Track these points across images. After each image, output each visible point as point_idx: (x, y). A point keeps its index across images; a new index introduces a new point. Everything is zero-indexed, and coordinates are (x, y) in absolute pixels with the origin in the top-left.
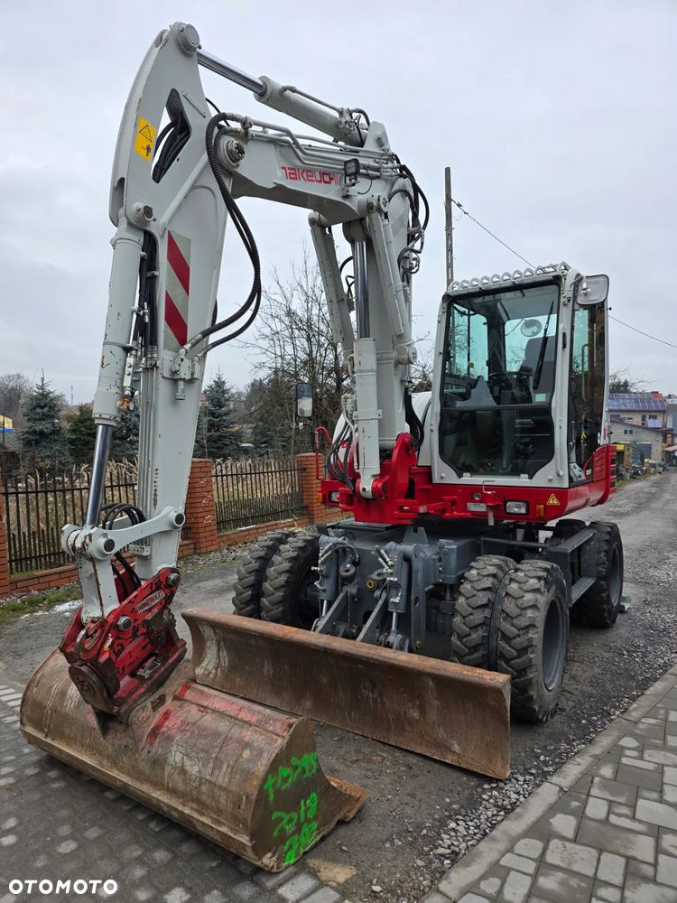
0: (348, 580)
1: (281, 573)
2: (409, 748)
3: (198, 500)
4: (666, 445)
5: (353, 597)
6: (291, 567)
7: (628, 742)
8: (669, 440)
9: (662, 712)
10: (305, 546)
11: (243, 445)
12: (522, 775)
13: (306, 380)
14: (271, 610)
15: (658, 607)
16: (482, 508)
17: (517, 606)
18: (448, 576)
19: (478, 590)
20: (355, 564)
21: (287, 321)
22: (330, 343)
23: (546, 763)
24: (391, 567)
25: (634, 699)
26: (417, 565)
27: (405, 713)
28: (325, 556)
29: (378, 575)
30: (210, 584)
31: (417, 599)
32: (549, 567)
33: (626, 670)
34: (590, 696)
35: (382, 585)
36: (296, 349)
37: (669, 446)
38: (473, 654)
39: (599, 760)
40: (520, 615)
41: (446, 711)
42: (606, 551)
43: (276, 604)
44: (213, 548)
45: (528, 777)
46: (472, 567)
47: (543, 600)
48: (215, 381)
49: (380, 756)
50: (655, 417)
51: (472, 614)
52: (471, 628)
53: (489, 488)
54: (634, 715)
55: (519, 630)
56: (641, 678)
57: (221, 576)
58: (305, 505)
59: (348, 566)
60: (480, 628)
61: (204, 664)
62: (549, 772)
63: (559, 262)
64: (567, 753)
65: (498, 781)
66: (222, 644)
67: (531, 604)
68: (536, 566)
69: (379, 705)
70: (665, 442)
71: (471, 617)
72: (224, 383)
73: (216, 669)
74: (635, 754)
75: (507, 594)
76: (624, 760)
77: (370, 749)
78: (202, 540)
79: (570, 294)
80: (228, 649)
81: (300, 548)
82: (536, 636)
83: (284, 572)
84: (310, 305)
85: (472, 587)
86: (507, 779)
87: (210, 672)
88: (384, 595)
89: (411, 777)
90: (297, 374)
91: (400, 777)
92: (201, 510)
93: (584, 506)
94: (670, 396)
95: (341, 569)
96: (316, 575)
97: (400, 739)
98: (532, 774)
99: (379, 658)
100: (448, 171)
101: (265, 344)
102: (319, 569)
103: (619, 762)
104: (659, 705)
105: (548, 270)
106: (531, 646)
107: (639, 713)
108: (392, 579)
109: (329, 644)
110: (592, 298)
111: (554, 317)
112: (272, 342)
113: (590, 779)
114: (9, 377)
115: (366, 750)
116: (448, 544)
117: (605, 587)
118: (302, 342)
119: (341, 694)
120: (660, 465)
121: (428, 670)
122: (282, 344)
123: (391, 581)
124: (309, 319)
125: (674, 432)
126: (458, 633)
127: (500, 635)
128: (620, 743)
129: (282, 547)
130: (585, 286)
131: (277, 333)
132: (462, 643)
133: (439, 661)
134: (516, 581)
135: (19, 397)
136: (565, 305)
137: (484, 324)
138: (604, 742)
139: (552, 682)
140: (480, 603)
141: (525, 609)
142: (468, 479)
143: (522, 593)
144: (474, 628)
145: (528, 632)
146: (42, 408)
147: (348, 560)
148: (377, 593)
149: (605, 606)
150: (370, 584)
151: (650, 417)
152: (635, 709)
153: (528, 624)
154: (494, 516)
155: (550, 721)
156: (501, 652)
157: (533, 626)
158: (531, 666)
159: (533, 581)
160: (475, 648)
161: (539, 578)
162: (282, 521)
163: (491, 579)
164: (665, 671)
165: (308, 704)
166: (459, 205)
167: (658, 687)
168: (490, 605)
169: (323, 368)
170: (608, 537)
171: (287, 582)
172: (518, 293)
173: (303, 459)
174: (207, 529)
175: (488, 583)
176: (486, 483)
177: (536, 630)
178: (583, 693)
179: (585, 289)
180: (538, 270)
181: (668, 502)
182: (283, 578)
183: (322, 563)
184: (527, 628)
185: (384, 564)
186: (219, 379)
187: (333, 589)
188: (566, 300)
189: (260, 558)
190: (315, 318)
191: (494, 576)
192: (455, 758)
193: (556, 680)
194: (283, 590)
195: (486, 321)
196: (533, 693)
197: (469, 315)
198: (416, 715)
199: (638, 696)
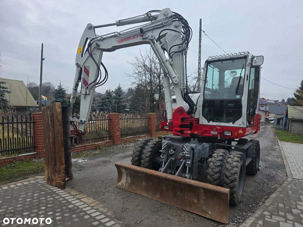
0: (172, 155)
1: (148, 152)
2: (193, 212)
3: (115, 127)
4: (266, 116)
5: (173, 161)
6: (152, 150)
7: (266, 213)
8: (267, 114)
9: (276, 203)
10: (156, 143)
11: (126, 109)
12: (232, 222)
13: (149, 88)
14: (145, 164)
15: (270, 169)
16: (216, 133)
17: (231, 166)
18: (205, 155)
19: (217, 161)
20: (174, 150)
21: (144, 68)
22: (158, 76)
23: (239, 219)
24: (188, 151)
25: (266, 199)
26: (196, 151)
27: (192, 200)
28: (164, 147)
29: (182, 154)
30: (119, 155)
31: (195, 162)
32: (241, 154)
33: (262, 189)
34: (251, 197)
35: (184, 157)
36: (146, 78)
37: (267, 116)
38: (215, 181)
39: (258, 219)
40: (232, 169)
41: (207, 200)
42: (256, 149)
43: (147, 162)
44: (119, 143)
45: (234, 223)
46: (215, 153)
47: (239, 165)
48: (118, 87)
49: (183, 214)
50: (263, 107)
51: (215, 168)
52: (215, 173)
53: (219, 126)
54: (267, 204)
55: (231, 174)
56: (267, 192)
57: (123, 152)
58: (149, 130)
59: (172, 150)
60: (218, 173)
61: (122, 181)
62: (241, 222)
63: (246, 51)
64: (246, 216)
65: (224, 224)
66: (128, 175)
67: (236, 166)
68: (237, 153)
69: (183, 198)
70: (266, 115)
71: (215, 169)
72: (121, 88)
73: (126, 183)
74: (269, 217)
75: (227, 162)
76: (266, 219)
77: (180, 212)
78: (116, 140)
79: (250, 62)
80: (130, 177)
81: (155, 144)
82: (237, 176)
83: (149, 152)
84: (151, 63)
85: (215, 159)
86: (227, 224)
87: (124, 184)
88: (184, 161)
89: (195, 222)
90: (146, 86)
91: (191, 222)
92: (116, 130)
93: (250, 134)
94: (268, 100)
95: (169, 151)
96: (161, 153)
97: (190, 209)
98: (235, 222)
99: (185, 182)
100: (201, 20)
101: (136, 76)
102: (162, 151)
103: (264, 220)
104: (275, 201)
105: (242, 54)
106: (235, 180)
107: (269, 203)
108: (188, 155)
109: (167, 176)
110: (257, 63)
111: (244, 70)
112: (138, 75)
113: (255, 225)
114: (46, 83)
115: (179, 212)
116: (206, 145)
117: (255, 161)
118: (148, 76)
119: (170, 194)
120: (264, 122)
121: (202, 186)
122: (141, 76)
123: (187, 156)
124: (151, 68)
125: (269, 112)
126: (210, 174)
127: (225, 176)
128: (263, 213)
129: (148, 143)
130: (255, 59)
131: (140, 72)
132: (211, 178)
133: (205, 183)
134: (230, 158)
135: (49, 90)
136: (248, 65)
137: (218, 71)
138: (258, 213)
139: (240, 192)
140: (218, 165)
141: (234, 167)
142: (211, 123)
143: (233, 162)
144: (216, 173)
145: (234, 175)
146: (60, 94)
147: (172, 149)
148: (181, 160)
149: (254, 168)
150: (179, 157)
151: (261, 106)
152: (267, 202)
153: (234, 172)
154: (220, 136)
155: (239, 205)
156: (225, 181)
157: (236, 173)
158: (235, 186)
159: (236, 158)
160: (216, 180)
161: (238, 157)
162: (142, 135)
163: (221, 157)
164: (275, 190)
165: (158, 196)
166: (204, 32)
167: (274, 195)
168: (221, 165)
169: (155, 85)
170: (256, 145)
171: (150, 155)
172: (231, 61)
173: (149, 115)
174: (117, 137)
175: (221, 158)
176: (218, 125)
177: (237, 174)
178: (249, 196)
179: (255, 60)
180: (239, 53)
181: (268, 135)
182: (149, 154)
183: (163, 149)
184: (234, 174)
185: (185, 150)
186: (119, 87)
187: (167, 158)
188: (248, 64)
189: (141, 147)
190: (153, 68)
191: (223, 156)
192: (209, 216)
193: (241, 192)
194: (148, 158)
195: (218, 70)
196: (235, 195)
197: (213, 68)
198: (196, 201)
199: (267, 198)
